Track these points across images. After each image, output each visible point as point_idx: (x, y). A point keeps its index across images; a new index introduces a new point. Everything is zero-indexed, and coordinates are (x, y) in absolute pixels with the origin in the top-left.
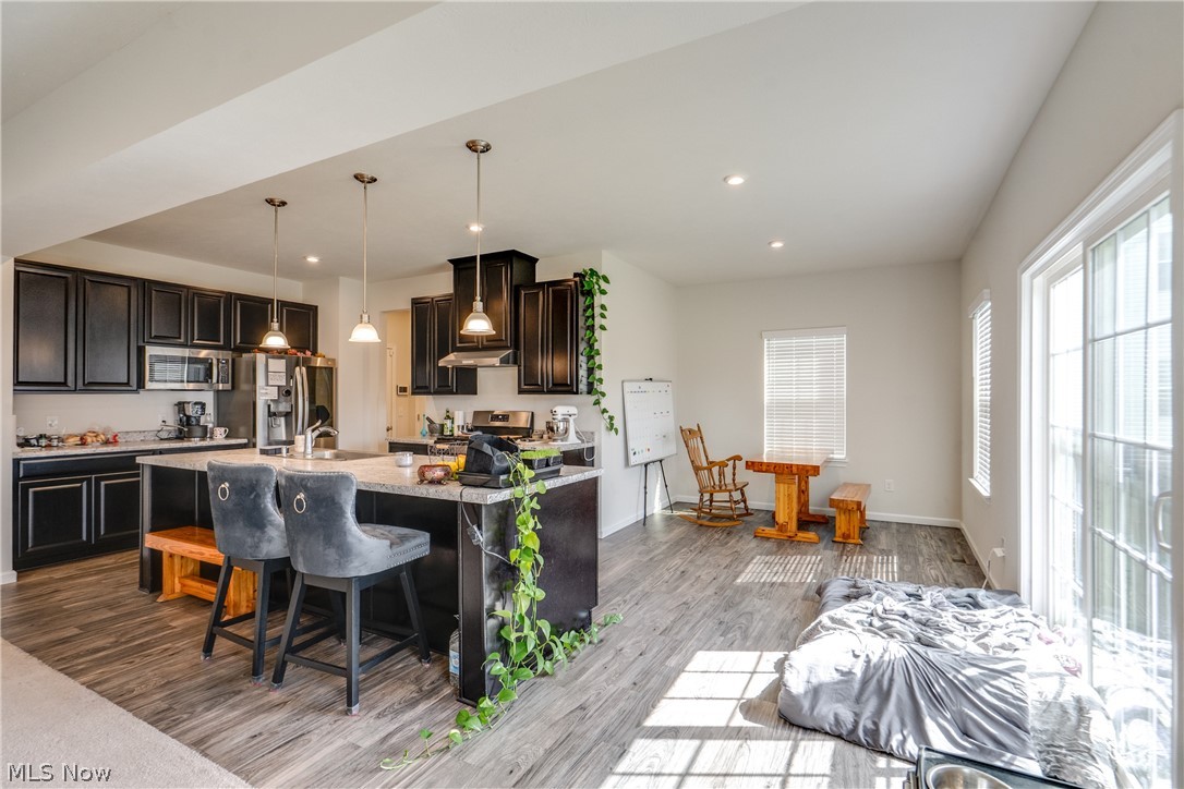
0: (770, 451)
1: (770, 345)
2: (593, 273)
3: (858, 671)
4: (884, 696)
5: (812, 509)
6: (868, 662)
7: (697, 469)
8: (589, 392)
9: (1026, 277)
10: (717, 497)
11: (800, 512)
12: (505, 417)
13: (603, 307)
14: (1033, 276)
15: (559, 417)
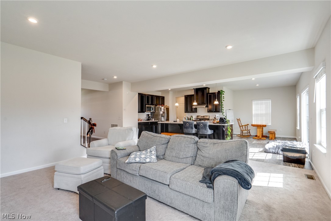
0: (254, 123)
1: (254, 103)
2: (222, 91)
3: (275, 146)
4: (279, 148)
5: (264, 135)
6: (277, 145)
7: (240, 126)
8: (221, 112)
9: (302, 94)
10: (244, 132)
11: (262, 135)
12: (204, 117)
13: (224, 97)
14: (303, 94)
15: (217, 116)
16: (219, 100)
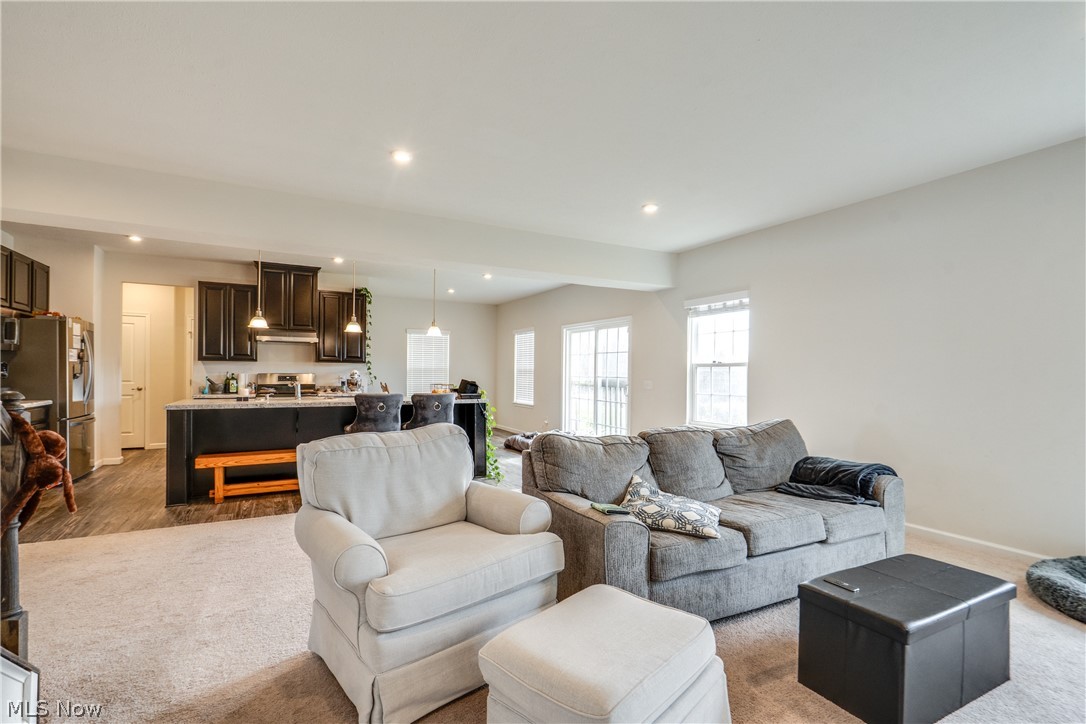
1: (410, 337)
12: (292, 378)
16: (362, 321)
